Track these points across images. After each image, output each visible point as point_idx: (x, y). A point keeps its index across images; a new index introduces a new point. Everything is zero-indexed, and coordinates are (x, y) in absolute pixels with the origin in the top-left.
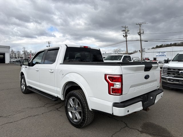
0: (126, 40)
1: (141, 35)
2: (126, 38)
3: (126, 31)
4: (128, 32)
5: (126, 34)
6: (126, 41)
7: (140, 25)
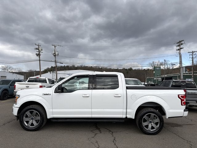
0: (40, 59)
1: (56, 56)
2: (39, 57)
3: (40, 50)
4: (41, 51)
5: (39, 52)
6: (40, 61)
7: (55, 46)
